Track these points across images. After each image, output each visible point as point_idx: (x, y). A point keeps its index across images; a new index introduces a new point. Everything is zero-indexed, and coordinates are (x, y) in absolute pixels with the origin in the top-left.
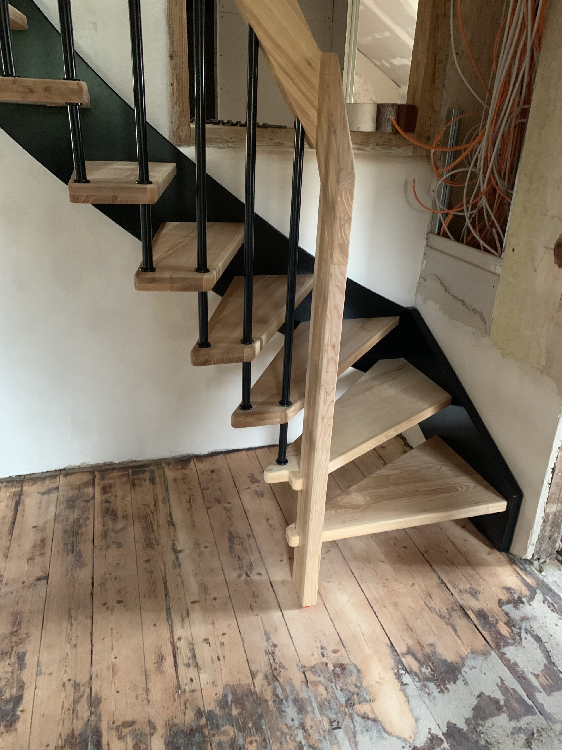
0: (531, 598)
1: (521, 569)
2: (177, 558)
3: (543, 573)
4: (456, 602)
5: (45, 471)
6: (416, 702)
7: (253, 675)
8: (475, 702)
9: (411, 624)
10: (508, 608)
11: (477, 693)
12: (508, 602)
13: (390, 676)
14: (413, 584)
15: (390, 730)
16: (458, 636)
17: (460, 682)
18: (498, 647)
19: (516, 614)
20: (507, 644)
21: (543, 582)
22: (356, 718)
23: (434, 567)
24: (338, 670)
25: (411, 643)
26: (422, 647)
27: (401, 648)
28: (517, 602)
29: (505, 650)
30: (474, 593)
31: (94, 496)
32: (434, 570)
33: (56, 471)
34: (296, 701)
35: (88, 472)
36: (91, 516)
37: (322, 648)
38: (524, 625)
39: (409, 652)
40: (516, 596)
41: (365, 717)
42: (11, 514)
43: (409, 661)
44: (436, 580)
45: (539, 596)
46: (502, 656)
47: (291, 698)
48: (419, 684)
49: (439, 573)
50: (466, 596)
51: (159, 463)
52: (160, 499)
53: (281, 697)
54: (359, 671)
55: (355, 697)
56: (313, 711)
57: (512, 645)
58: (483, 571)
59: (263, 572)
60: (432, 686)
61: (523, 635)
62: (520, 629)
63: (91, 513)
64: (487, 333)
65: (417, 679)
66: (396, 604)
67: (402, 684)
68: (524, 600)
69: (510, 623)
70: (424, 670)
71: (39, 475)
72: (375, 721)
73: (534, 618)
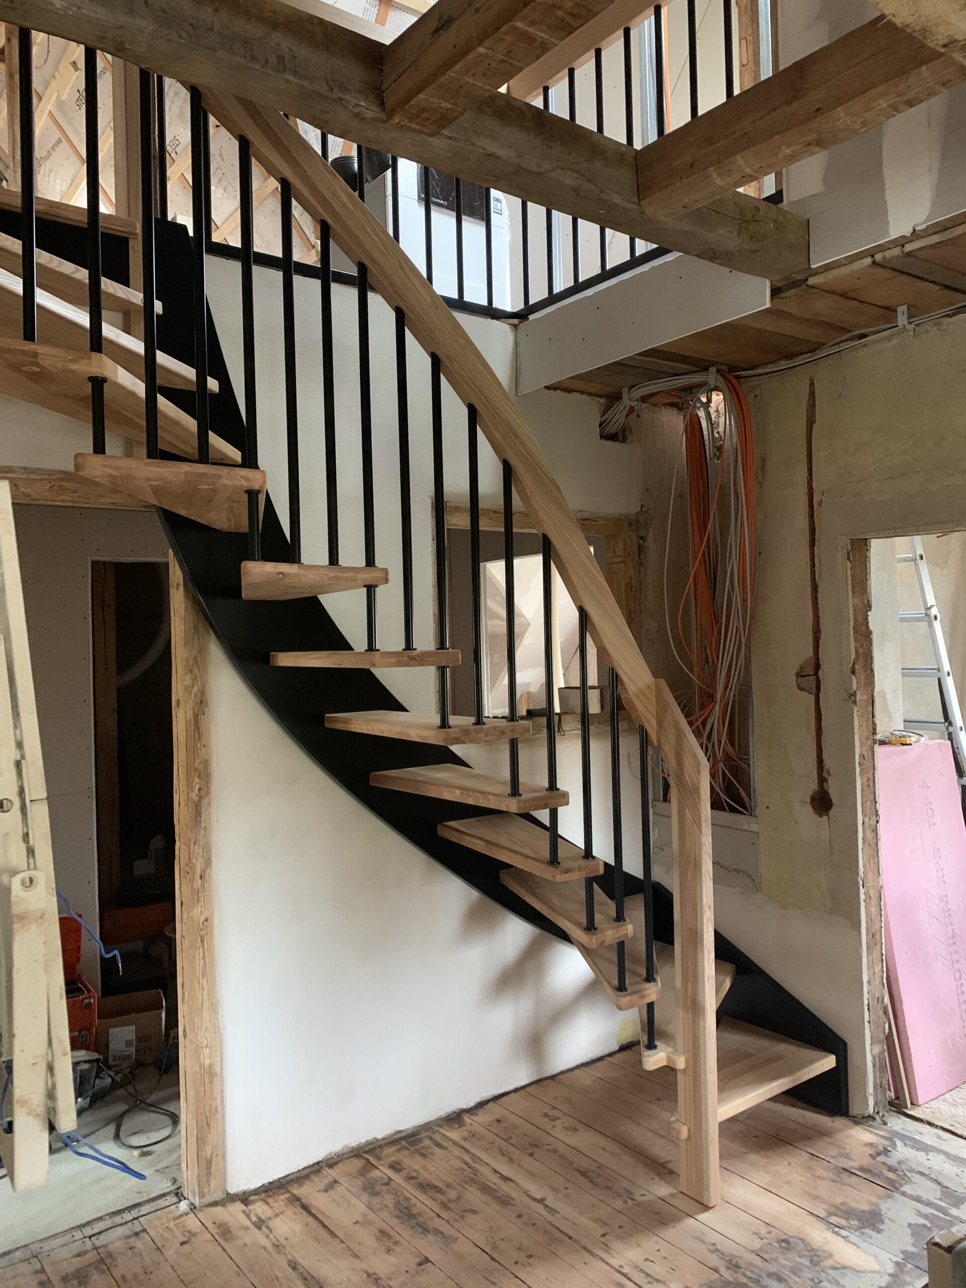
0: (894, 1146)
1: (869, 1127)
2: (546, 1206)
3: (889, 1125)
4: (837, 1167)
5: (301, 1168)
6: (864, 1245)
7: (716, 1270)
8: (909, 1231)
9: (814, 1192)
10: (881, 1158)
11: (906, 1225)
12: (879, 1154)
13: (829, 1235)
14: (789, 1164)
15: (862, 1269)
16: (859, 1191)
17: (887, 1221)
18: (897, 1189)
19: (892, 1161)
20: (901, 1185)
21: (894, 1131)
22: (828, 1271)
23: (795, 1144)
24: (783, 1244)
25: (826, 1207)
26: (838, 1208)
27: (822, 1214)
28: (886, 1152)
29: (903, 1189)
30: (847, 1156)
31: (389, 1177)
32: (796, 1147)
33: (314, 1165)
34: (769, 1275)
35: (352, 1157)
36: (408, 1196)
37: (756, 1234)
38: (904, 1167)
39: (830, 1214)
40: (881, 1148)
41: (834, 1268)
42: (310, 1220)
43: (833, 1219)
44: (806, 1156)
45: (899, 1143)
46: (904, 1194)
47: (764, 1275)
48: (857, 1233)
49: (803, 1148)
50: (841, 1159)
51: (427, 1127)
52: (470, 1161)
53: (755, 1277)
54: (801, 1239)
55: (815, 1258)
56: (790, 1277)
57: (906, 1183)
58: (838, 1136)
59: (644, 1192)
60: (867, 1231)
61: (908, 1174)
62: (903, 1171)
63: (405, 1192)
64: (758, 889)
65: (852, 1231)
66: (788, 1183)
67: (843, 1237)
68: (889, 1149)
69: (891, 1169)
70: (852, 1222)
71: (296, 1175)
72: (844, 1268)
73: (907, 1160)
